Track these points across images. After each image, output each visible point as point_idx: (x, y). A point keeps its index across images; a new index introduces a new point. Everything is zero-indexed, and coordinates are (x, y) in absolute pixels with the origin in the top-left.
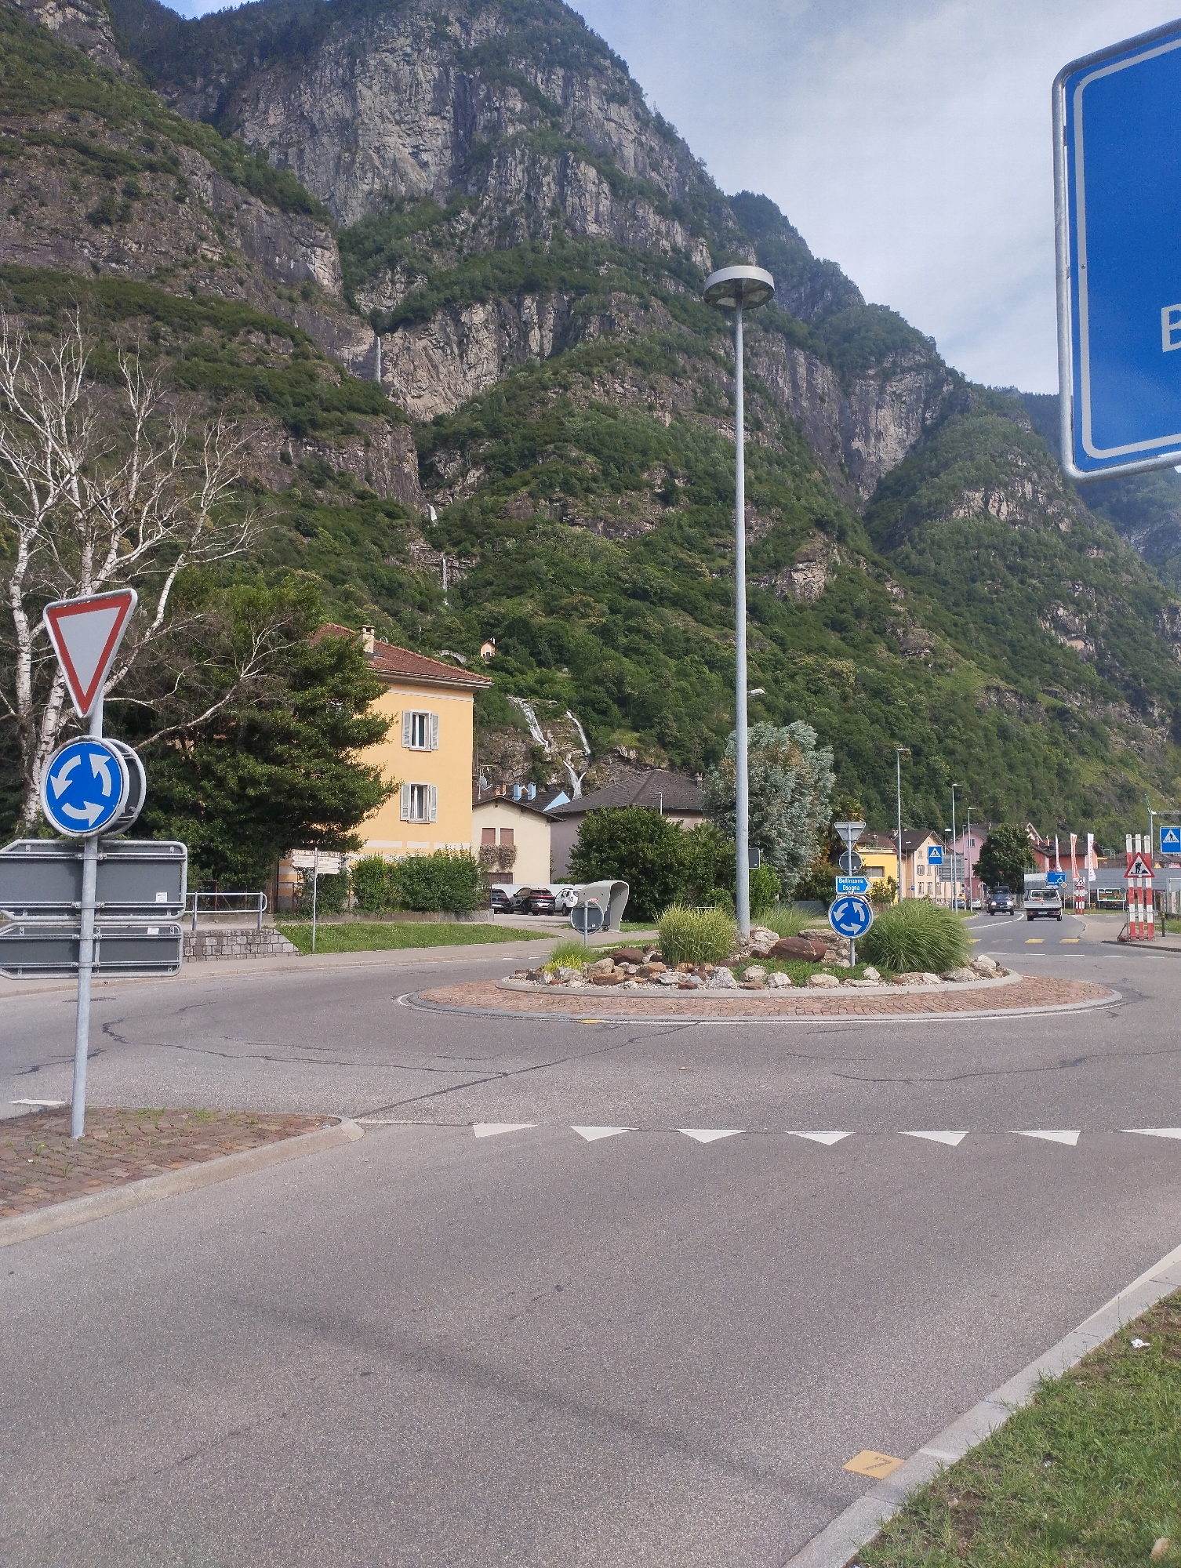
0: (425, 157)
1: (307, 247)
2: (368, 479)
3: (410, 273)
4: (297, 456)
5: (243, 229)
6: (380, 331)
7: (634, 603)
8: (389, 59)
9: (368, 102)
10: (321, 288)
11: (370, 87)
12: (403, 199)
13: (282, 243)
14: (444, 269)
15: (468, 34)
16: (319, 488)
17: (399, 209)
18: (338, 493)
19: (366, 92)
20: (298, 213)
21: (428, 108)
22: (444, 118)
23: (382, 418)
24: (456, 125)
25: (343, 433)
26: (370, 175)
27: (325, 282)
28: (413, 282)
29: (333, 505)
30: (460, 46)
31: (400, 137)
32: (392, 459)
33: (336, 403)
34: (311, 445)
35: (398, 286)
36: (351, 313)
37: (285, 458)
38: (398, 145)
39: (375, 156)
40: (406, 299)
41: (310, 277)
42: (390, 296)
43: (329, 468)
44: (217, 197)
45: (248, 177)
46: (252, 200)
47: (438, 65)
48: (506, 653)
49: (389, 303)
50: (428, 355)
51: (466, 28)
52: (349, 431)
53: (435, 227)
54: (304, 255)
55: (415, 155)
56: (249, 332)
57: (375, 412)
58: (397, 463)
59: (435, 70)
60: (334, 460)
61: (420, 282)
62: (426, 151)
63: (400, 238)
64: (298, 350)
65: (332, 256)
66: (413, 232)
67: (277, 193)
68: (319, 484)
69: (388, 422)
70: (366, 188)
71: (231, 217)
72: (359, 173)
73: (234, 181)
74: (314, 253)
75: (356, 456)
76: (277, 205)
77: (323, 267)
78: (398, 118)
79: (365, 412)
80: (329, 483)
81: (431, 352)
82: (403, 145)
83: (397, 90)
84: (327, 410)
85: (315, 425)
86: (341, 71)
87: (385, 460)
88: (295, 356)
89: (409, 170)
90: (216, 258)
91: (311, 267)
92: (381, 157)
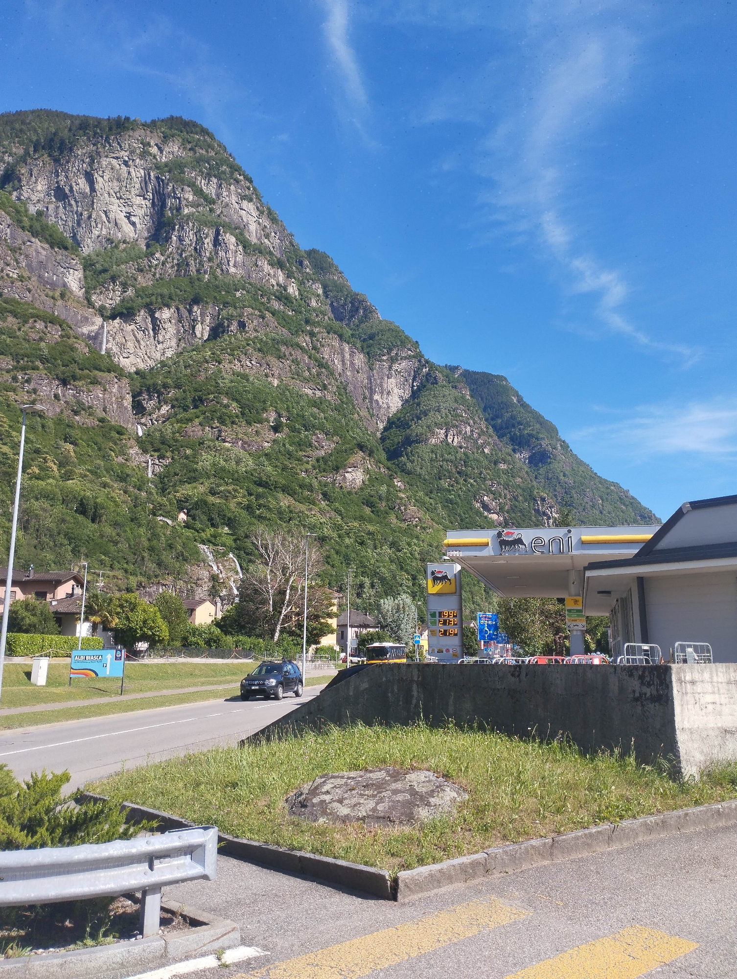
0: (133, 219)
1: (65, 268)
2: (104, 410)
3: (125, 286)
4: (64, 396)
5: (27, 256)
6: (106, 318)
7: (261, 490)
8: (114, 162)
9: (101, 185)
10: (71, 292)
11: (102, 177)
12: (119, 242)
13: (50, 265)
14: (144, 285)
15: (162, 152)
16: (76, 415)
17: (116, 247)
18: (88, 418)
19: (100, 179)
20: (60, 249)
21: (137, 192)
22: (146, 199)
23: (113, 374)
24: (153, 204)
25: (91, 383)
26: (99, 226)
27: (74, 289)
28: (126, 292)
29: (85, 426)
30: (157, 159)
31: (119, 206)
32: (117, 398)
33: (87, 366)
34: (72, 389)
35: (117, 292)
36: (89, 308)
37: (56, 396)
38: (118, 212)
39: (103, 216)
40: (122, 301)
41: (65, 285)
42: (112, 298)
43: (83, 404)
44: (13, 237)
45: (31, 227)
46: (33, 240)
47: (144, 169)
48: (194, 519)
49: (111, 302)
50: (134, 335)
51: (161, 150)
52: (95, 382)
53: (140, 261)
54: (63, 273)
55: (128, 218)
56: (35, 321)
57: (109, 371)
58: (120, 401)
59: (142, 172)
60: (85, 398)
61: (130, 292)
62: (134, 216)
63: (119, 266)
64: (63, 333)
65: (79, 274)
66: (126, 263)
67: (47, 237)
68: (76, 413)
69: (116, 377)
70: (97, 233)
71: (20, 249)
72: (93, 224)
73: (23, 228)
74: (69, 272)
75: (98, 397)
76: (48, 243)
77: (74, 280)
78: (118, 195)
79: (103, 371)
80: (83, 412)
81: (136, 332)
82: (121, 211)
83: (119, 180)
84: (82, 370)
85: (74, 378)
86: (85, 165)
87: (114, 399)
88: (62, 336)
89: (124, 225)
90: (15, 276)
91: (66, 280)
92: (107, 216)
